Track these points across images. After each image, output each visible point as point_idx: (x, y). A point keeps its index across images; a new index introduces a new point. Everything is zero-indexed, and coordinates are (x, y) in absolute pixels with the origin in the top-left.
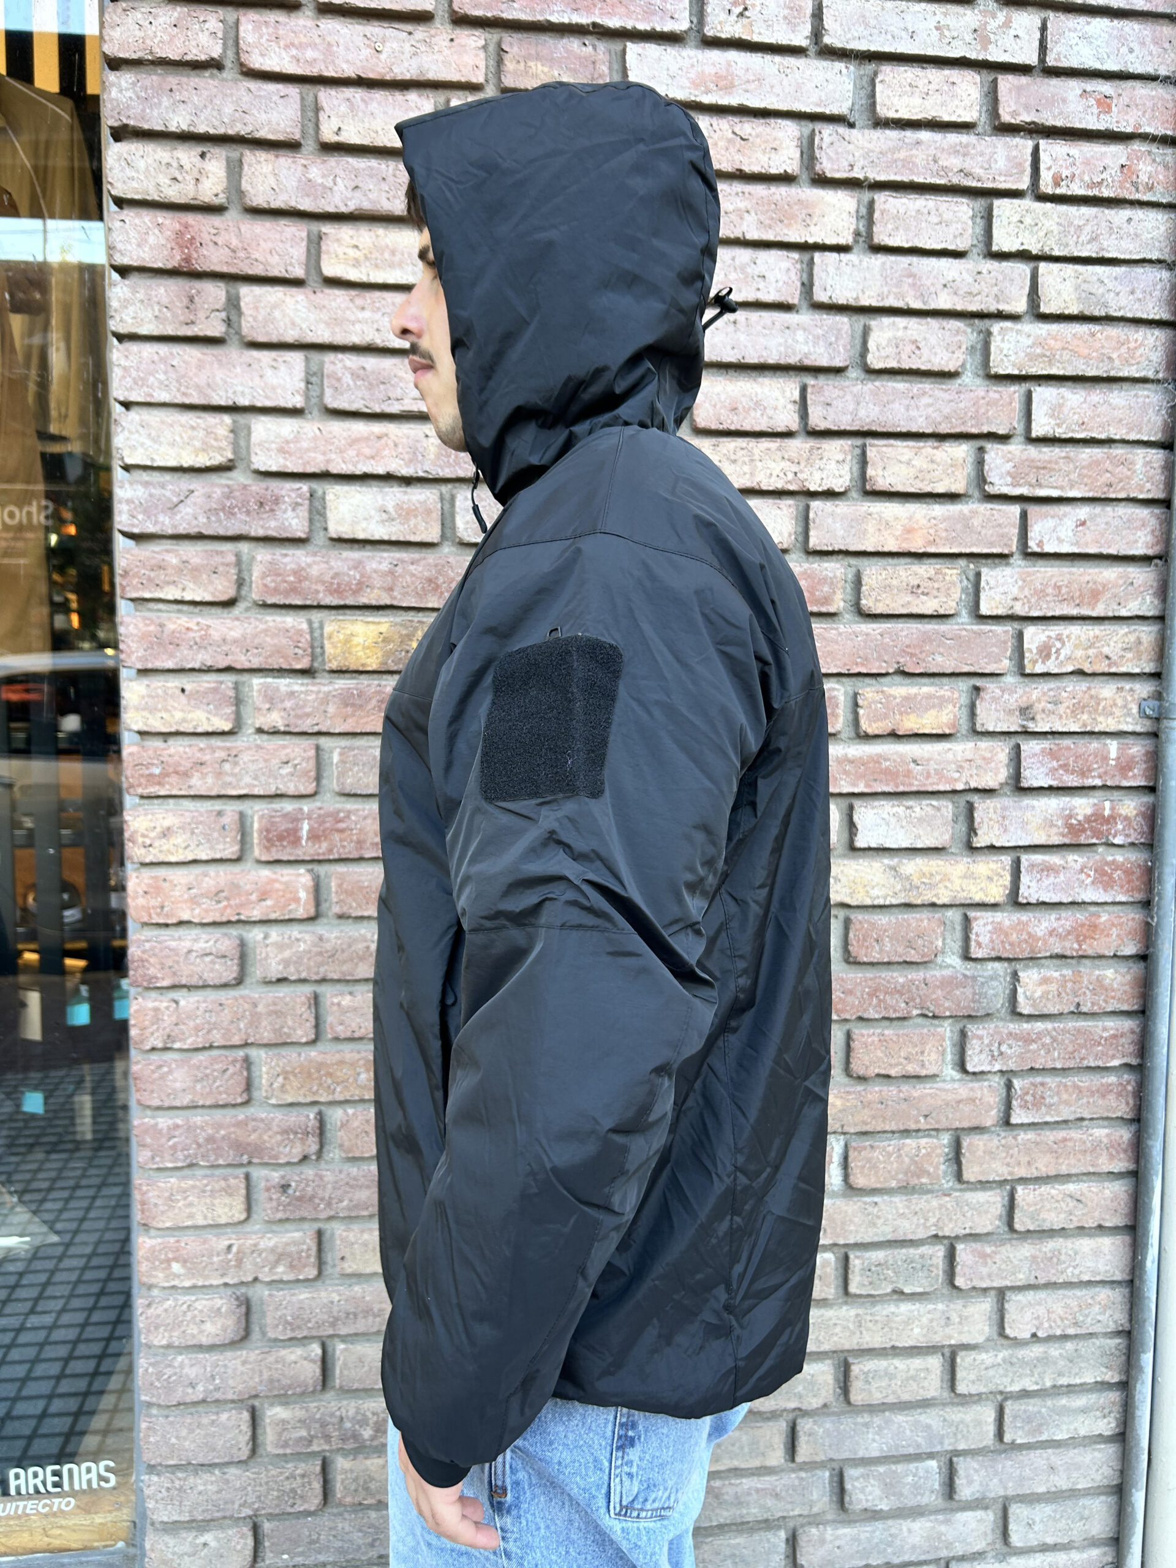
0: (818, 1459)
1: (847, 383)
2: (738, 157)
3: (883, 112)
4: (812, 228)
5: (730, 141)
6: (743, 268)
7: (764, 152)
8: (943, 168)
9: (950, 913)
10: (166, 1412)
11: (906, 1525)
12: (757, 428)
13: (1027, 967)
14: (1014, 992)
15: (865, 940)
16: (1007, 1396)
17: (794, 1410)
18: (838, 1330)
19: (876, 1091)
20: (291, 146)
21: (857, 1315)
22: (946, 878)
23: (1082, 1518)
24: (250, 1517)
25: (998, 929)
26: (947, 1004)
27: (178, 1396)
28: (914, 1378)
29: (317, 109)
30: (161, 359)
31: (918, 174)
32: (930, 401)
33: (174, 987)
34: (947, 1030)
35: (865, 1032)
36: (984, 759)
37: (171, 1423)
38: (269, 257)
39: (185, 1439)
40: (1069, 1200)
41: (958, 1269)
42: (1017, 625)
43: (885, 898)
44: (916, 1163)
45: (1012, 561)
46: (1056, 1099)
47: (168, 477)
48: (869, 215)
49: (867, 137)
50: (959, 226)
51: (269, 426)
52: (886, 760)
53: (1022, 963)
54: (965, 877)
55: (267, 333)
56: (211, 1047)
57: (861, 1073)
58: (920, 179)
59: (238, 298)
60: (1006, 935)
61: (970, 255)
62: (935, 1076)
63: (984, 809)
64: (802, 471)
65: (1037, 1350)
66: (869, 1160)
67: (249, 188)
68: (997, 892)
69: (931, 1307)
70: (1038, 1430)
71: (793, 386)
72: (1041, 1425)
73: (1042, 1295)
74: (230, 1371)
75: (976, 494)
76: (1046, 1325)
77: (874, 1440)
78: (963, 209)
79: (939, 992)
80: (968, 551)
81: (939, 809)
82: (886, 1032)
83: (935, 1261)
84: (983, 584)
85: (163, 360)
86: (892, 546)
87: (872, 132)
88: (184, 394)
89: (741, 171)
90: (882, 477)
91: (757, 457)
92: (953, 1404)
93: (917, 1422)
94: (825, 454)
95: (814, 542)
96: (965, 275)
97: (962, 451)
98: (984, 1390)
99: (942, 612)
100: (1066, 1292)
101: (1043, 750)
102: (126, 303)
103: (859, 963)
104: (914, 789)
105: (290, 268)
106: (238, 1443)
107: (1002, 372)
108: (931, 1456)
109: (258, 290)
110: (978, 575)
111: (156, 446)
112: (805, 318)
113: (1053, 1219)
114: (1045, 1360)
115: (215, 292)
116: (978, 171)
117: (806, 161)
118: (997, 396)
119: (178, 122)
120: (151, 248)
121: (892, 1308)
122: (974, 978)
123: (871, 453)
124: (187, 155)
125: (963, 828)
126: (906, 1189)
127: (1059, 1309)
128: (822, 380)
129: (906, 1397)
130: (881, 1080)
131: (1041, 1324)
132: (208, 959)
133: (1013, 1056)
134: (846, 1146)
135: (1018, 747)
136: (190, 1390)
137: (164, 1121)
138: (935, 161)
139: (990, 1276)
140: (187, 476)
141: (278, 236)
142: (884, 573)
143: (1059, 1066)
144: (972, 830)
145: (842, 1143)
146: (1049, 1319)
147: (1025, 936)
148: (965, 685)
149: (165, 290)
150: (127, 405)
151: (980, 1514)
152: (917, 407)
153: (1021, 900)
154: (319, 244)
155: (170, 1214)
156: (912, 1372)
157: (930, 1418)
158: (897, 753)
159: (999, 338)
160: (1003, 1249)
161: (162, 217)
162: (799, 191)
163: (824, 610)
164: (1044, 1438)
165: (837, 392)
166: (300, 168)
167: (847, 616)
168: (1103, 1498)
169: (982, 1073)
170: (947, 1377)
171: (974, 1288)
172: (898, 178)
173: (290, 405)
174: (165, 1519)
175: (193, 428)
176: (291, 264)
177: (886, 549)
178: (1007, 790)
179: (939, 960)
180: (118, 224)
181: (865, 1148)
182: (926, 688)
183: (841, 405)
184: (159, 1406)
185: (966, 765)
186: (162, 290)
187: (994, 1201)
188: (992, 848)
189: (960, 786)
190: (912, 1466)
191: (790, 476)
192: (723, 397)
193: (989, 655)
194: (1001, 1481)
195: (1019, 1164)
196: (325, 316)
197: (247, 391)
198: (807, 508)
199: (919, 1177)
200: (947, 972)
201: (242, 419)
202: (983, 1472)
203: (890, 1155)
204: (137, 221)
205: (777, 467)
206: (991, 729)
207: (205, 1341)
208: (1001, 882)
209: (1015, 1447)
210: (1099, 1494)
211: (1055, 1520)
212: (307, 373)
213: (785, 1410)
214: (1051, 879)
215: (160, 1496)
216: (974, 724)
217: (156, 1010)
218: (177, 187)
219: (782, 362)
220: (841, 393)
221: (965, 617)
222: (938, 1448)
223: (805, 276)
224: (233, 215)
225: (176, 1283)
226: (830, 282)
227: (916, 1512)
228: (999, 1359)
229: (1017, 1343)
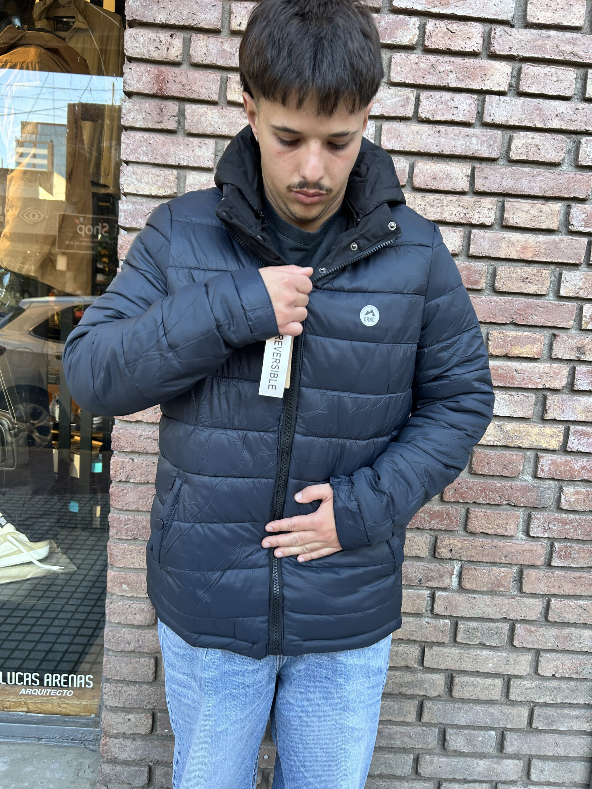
0: (433, 722)
1: (497, 167)
2: (449, 42)
3: (531, 19)
4: (486, 82)
5: (444, 33)
6: (446, 103)
7: (463, 40)
8: (562, 51)
9: (528, 453)
10: (116, 654)
11: (476, 761)
12: (446, 189)
13: (567, 485)
14: (560, 497)
15: (481, 462)
16: (536, 704)
17: (423, 696)
18: (449, 659)
19: (479, 541)
20: (216, 32)
21: (460, 653)
22: (528, 434)
23: (570, 771)
24: (151, 709)
25: (554, 463)
26: (522, 500)
27: (122, 647)
28: (487, 689)
29: (230, 13)
30: (145, 140)
31: (547, 54)
32: (543, 178)
33: (132, 452)
34: (521, 513)
35: (476, 510)
36: (555, 373)
37: (118, 660)
38: (201, 89)
39: (124, 668)
40: (580, 608)
41: (516, 636)
42: (580, 303)
43: (494, 441)
44: (498, 579)
45: (580, 268)
46: (577, 555)
47: (144, 200)
48: (517, 76)
49: (520, 33)
50: (568, 83)
51: (195, 176)
52: (501, 369)
53: (566, 483)
54: (538, 434)
55: (198, 129)
56: (148, 483)
57: (473, 531)
58: (549, 57)
59: (184, 110)
60: (558, 467)
61: (573, 99)
62: (512, 536)
63: (553, 400)
64: (469, 213)
65: (555, 683)
66: (473, 575)
67: (193, 53)
68: (555, 444)
69: (499, 654)
70: (551, 723)
71: (468, 167)
72: (553, 721)
73: (560, 655)
74: (146, 639)
75: (564, 231)
76: (561, 671)
77: (463, 717)
78: (571, 74)
79: (519, 493)
80: (556, 261)
81: (527, 398)
82: (488, 511)
83: (503, 631)
84: (563, 279)
85: (146, 140)
86: (514, 256)
87: (524, 30)
88: (155, 158)
89: (449, 49)
90: (512, 219)
91: (445, 204)
92: (506, 704)
93: (486, 711)
94: (482, 205)
95: (473, 251)
96: (569, 110)
97: (558, 206)
98: (523, 699)
99: (539, 293)
100: (573, 656)
101: (588, 371)
102: (129, 111)
103: (477, 474)
104: (515, 386)
105: (211, 95)
106: (148, 673)
107: (584, 164)
108: (493, 729)
109: (194, 106)
110: (561, 274)
111: (140, 184)
112: (477, 131)
113: (570, 617)
114: (558, 689)
115: (173, 107)
116: (581, 53)
117: (485, 45)
118: (581, 177)
119: (161, 18)
120: (143, 83)
121: (479, 652)
122: (538, 488)
123: (507, 205)
124: (164, 35)
125: (539, 408)
126: (491, 593)
127: (568, 664)
128: (484, 165)
129: (482, 697)
130: (483, 535)
131: (558, 670)
132: (149, 440)
133: (556, 530)
134: (461, 567)
135: (574, 368)
136: (127, 645)
137: (123, 517)
138: (558, 47)
139: (532, 642)
140: (154, 200)
141: (206, 79)
142: (509, 270)
143: (581, 538)
144: (544, 410)
145: (459, 565)
146: (562, 668)
147: (568, 468)
148: (548, 333)
149: (149, 105)
150: (127, 163)
151: (516, 761)
152: (535, 182)
153: (568, 449)
154: (226, 83)
155: (123, 561)
156: (486, 685)
157: (494, 710)
158: (507, 366)
159: (585, 145)
160: (541, 629)
161: (150, 67)
162: (481, 61)
163: (474, 287)
164: (554, 728)
165: (491, 172)
166: (219, 43)
167: (487, 292)
168: (583, 763)
169: (538, 537)
170: (505, 690)
171: (523, 647)
172: (536, 56)
173: (206, 166)
174: (112, 705)
175: (158, 176)
176: (211, 93)
177: (511, 257)
178: (566, 390)
179: (520, 476)
180: (128, 70)
181: (471, 569)
182: (526, 333)
183: (493, 178)
184: (113, 651)
185: (545, 375)
186: (147, 105)
187: (538, 605)
188: (554, 421)
189: (540, 386)
190: (482, 732)
191: (462, 215)
192: (429, 172)
193: (562, 318)
194: (528, 746)
195: (554, 587)
196: (226, 121)
197: (185, 158)
198: (470, 233)
199: (498, 587)
200: (523, 483)
201: (182, 172)
202: (519, 741)
203: (484, 574)
204: (137, 69)
205: (455, 210)
206: (560, 357)
207: (136, 623)
208: (558, 439)
209: (537, 730)
210: (581, 761)
211: (555, 770)
212: (216, 150)
213: (418, 695)
214: (586, 440)
215: (110, 693)
216: (551, 354)
217: (123, 462)
218: (158, 52)
219: (463, 154)
220: (494, 172)
221: (551, 296)
222: (497, 725)
223: (480, 108)
224: (184, 67)
225: (124, 594)
226: (493, 111)
227: (482, 756)
228: (533, 685)
229: (544, 678)
